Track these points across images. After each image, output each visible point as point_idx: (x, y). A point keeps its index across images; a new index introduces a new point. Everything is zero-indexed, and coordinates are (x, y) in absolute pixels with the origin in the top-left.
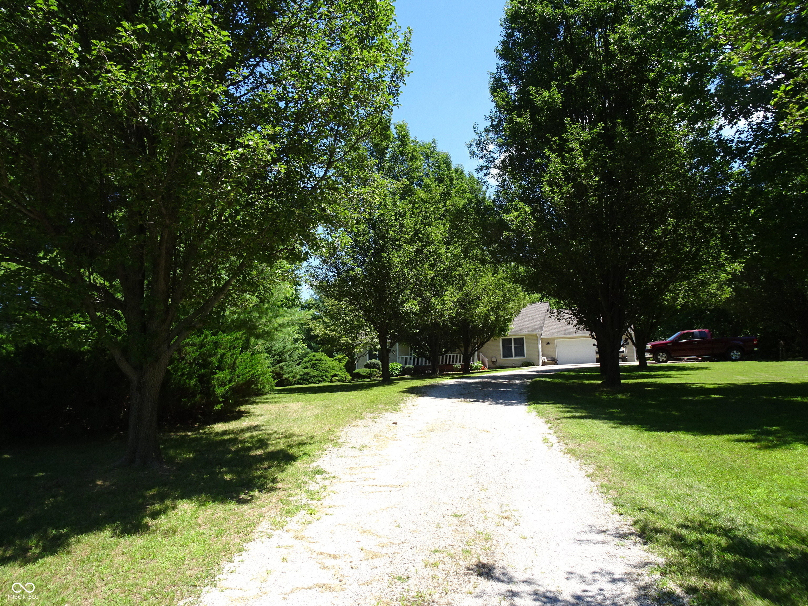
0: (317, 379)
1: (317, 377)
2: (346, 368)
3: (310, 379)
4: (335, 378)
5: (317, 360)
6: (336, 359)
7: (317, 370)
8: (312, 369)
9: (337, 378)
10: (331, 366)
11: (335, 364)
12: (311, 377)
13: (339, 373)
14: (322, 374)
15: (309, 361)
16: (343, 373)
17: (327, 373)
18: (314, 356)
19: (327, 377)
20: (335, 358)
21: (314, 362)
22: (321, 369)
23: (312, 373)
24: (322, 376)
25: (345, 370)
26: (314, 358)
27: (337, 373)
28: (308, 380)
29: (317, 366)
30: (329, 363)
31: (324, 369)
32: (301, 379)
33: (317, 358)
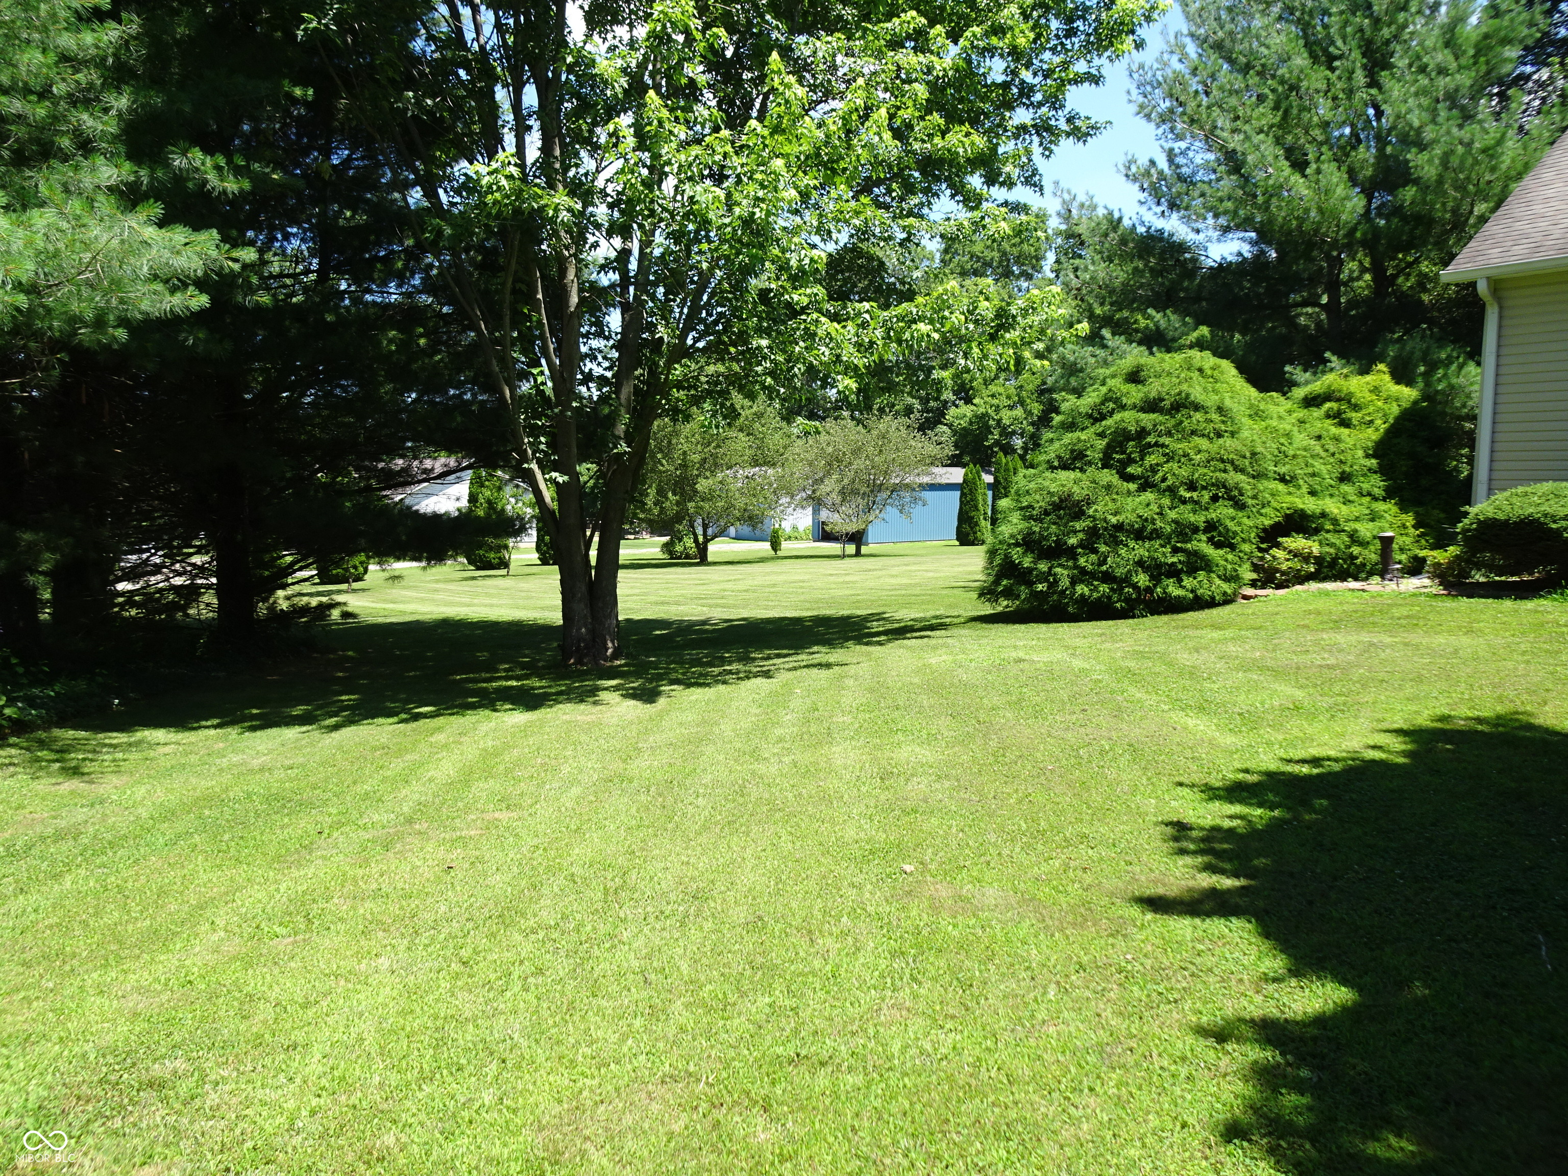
0: (1141, 550)
1: (1139, 535)
2: (1384, 470)
3: (1089, 546)
4: (1297, 542)
5: (1151, 406)
6: (1311, 402)
7: (1146, 485)
8: (1108, 476)
9: (1313, 546)
10: (1267, 449)
11: (1301, 439)
12: (1093, 534)
13: (1332, 506)
14: (1186, 514)
15: (1097, 416)
16: (1360, 508)
17: (1223, 512)
18: (1135, 377)
19: (1225, 542)
20: (1299, 393)
21: (1129, 419)
22: (1177, 472)
23: (1102, 509)
24: (1185, 531)
25: (1376, 484)
26: (1135, 394)
27: (1310, 505)
28: (1071, 553)
29: (1145, 450)
30: (1250, 430)
31: (1203, 474)
32: (1029, 543)
33: (1154, 388)
